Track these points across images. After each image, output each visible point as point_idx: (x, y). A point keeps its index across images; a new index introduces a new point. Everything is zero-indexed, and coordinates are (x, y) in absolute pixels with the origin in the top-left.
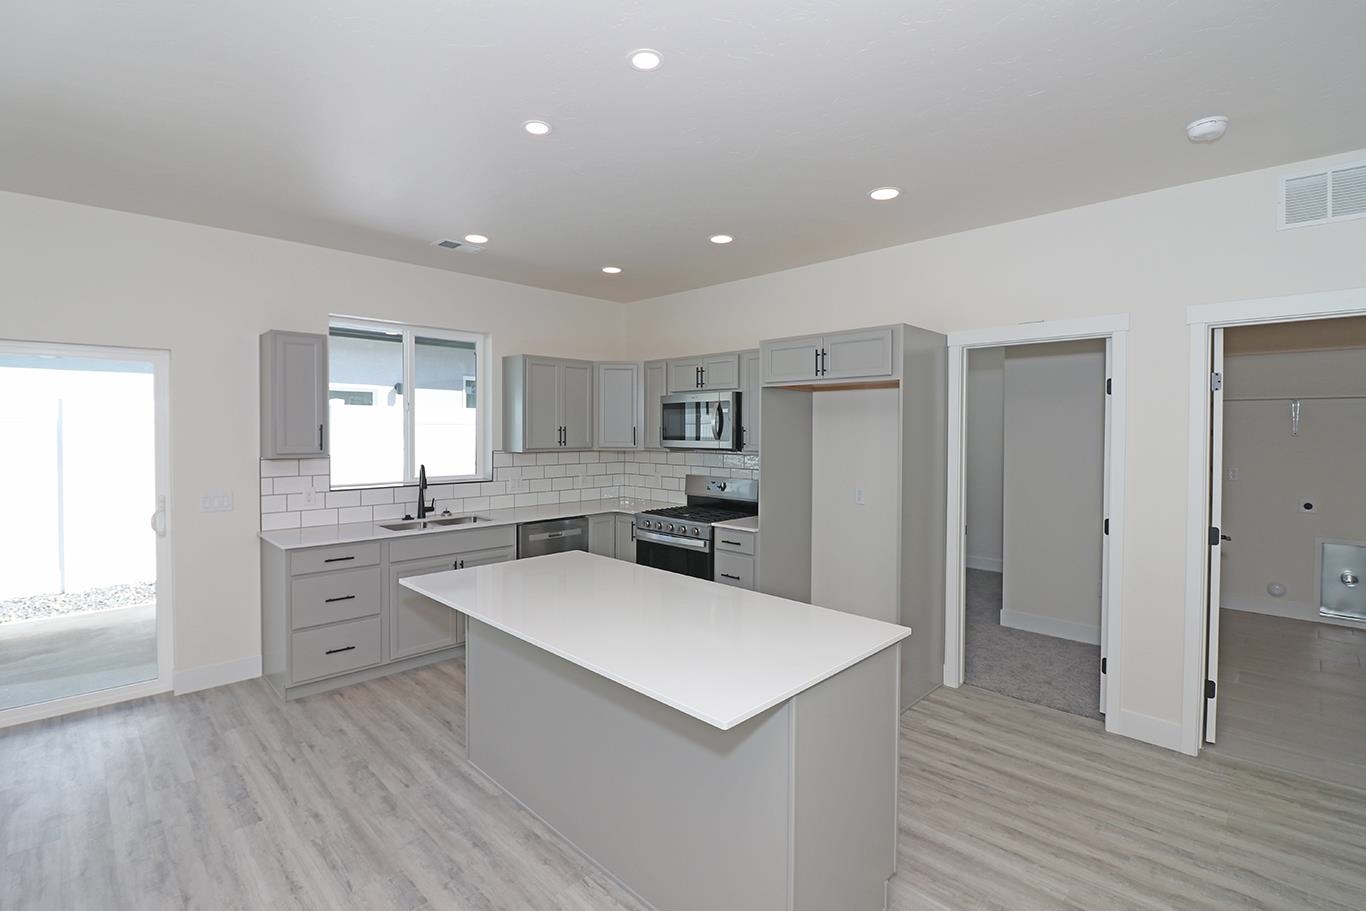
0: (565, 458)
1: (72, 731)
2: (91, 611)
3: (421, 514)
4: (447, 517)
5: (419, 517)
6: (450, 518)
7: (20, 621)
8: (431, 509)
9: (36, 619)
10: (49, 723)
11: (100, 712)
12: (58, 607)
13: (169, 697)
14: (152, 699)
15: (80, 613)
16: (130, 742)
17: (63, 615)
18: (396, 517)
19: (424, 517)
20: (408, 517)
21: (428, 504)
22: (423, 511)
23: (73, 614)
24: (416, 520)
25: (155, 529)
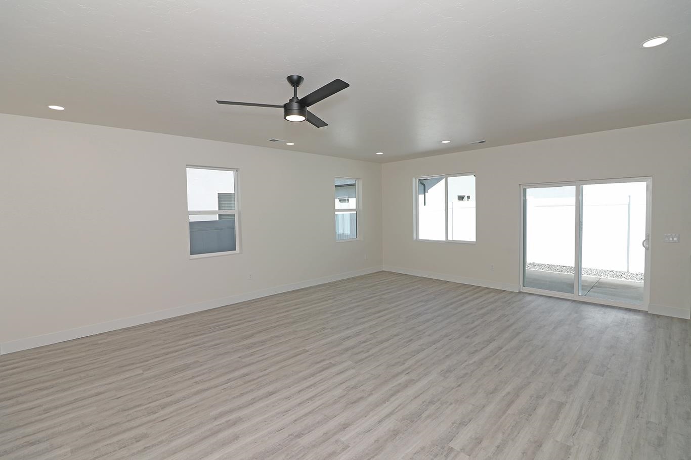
1: (608, 310)
2: (637, 281)
7: (611, 278)
9: (616, 279)
10: (603, 306)
11: (620, 308)
12: (625, 276)
13: (646, 313)
14: (639, 311)
15: (632, 281)
16: (624, 318)
17: (626, 280)
23: (630, 280)
25: (644, 246)
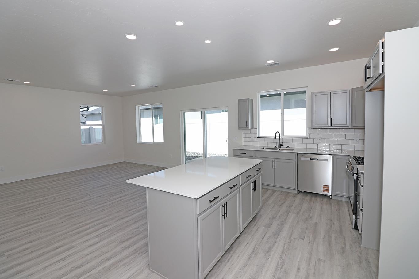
0: (331, 132)
3: (279, 146)
4: (288, 148)
5: (279, 147)
6: (289, 148)
8: (283, 145)
18: (272, 146)
19: (280, 147)
20: (275, 147)
21: (281, 144)
22: (280, 145)
24: (278, 148)
